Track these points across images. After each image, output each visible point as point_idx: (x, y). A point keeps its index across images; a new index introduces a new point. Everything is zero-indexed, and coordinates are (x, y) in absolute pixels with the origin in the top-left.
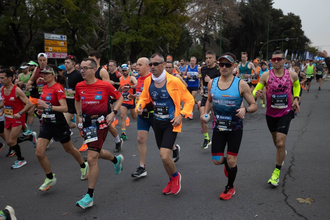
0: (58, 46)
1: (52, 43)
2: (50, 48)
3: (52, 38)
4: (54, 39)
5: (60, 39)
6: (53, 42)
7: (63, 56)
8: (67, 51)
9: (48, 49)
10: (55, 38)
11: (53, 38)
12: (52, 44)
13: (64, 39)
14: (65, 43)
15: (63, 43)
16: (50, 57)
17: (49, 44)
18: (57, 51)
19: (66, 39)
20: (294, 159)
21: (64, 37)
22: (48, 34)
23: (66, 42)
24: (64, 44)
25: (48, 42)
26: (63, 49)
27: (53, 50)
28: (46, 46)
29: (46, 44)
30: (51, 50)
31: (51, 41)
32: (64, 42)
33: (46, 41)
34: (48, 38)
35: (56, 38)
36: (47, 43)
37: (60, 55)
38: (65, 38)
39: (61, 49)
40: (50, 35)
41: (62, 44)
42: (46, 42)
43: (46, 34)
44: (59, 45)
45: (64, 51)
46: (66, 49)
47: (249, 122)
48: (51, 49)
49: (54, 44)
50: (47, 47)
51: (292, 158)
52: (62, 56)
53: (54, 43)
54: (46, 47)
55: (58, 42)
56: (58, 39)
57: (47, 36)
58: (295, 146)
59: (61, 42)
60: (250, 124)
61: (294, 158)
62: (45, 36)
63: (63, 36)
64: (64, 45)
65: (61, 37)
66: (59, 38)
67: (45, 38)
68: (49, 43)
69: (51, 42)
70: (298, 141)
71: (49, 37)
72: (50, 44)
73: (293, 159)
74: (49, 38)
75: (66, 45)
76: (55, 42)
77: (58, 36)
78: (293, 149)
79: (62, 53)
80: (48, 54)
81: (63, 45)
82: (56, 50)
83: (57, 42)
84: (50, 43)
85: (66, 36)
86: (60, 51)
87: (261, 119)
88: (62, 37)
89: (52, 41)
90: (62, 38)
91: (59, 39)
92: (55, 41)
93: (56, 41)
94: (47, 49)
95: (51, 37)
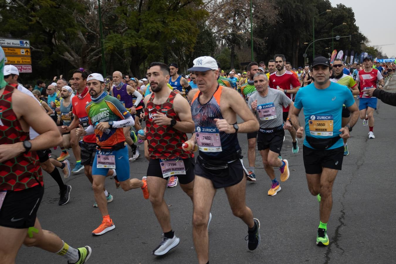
0: (16, 55)
3: (6, 45)
4: (10, 45)
5: (20, 46)
7: (26, 69)
8: (31, 63)
10: (12, 45)
11: (9, 44)
13: (25, 46)
14: (27, 51)
15: (24, 51)
18: (16, 62)
19: (28, 46)
21: (26, 43)
23: (29, 50)
24: (26, 52)
26: (25, 59)
27: (8, 61)
32: (26, 50)
35: (13, 44)
37: (20, 68)
38: (27, 44)
39: (22, 59)
40: (4, 41)
41: (23, 52)
44: (19, 54)
45: (26, 62)
46: (29, 60)
49: (10, 53)
52: (24, 69)
53: (9, 51)
55: (15, 49)
56: (16, 45)
59: (21, 50)
63: (25, 42)
64: (26, 54)
65: (21, 42)
66: (18, 44)
69: (6, 50)
71: (3, 43)
74: (2, 45)
75: (29, 54)
76: (11, 50)
77: (17, 42)
79: (23, 66)
81: (24, 54)
82: (14, 62)
83: (15, 50)
85: (28, 42)
86: (19, 62)
88: (23, 42)
89: (7, 49)
90: (23, 44)
91: (18, 46)
92: (12, 49)
93: (14, 49)
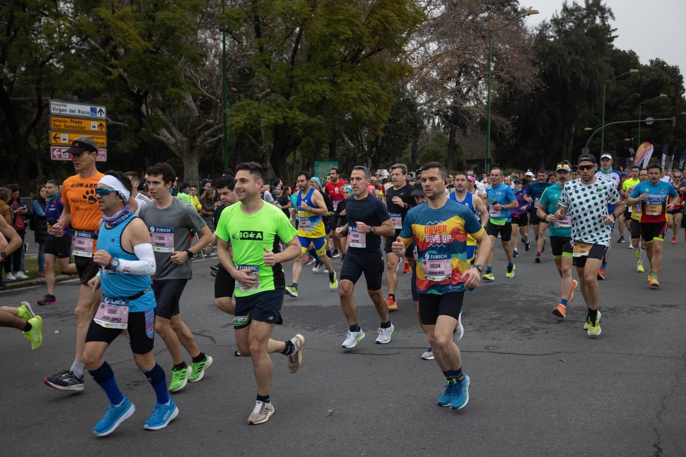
0: (83, 131)
1: (68, 124)
2: (62, 136)
3: (68, 113)
4: (74, 114)
5: (89, 115)
6: (71, 121)
8: (105, 145)
9: (57, 140)
10: (77, 113)
11: (73, 111)
12: (68, 126)
13: (98, 115)
14: (101, 125)
15: (96, 124)
16: (63, 157)
17: (60, 125)
19: (104, 116)
20: (660, 450)
21: (101, 110)
22: (58, 103)
23: (104, 123)
24: (99, 127)
25: (59, 121)
26: (98, 138)
27: (70, 140)
28: (54, 131)
29: (52, 126)
30: (67, 142)
31: (66, 119)
32: (100, 122)
33: (53, 118)
34: (58, 112)
35: (79, 111)
36: (56, 123)
38: (102, 112)
40: (65, 106)
41: (94, 127)
42: (53, 123)
43: (54, 103)
44: (87, 129)
46: (103, 140)
47: (542, 328)
48: (64, 139)
49: (74, 127)
50: (56, 135)
51: (655, 446)
53: (73, 124)
54: (53, 134)
55: (83, 121)
56: (83, 115)
57: (57, 107)
58: (664, 408)
59: (92, 123)
60: (547, 334)
61: (660, 446)
62: (52, 106)
63: (98, 109)
64: (99, 130)
65: (93, 110)
66: (88, 113)
67: (52, 111)
68: (62, 124)
69: (67, 122)
70: (672, 391)
71: (63, 110)
72: (63, 127)
73: (659, 448)
74: (62, 112)
75: (104, 130)
76: (76, 122)
77: (86, 109)
78: (659, 418)
80: (57, 150)
81: (96, 129)
83: (81, 123)
84: (65, 125)
85: (104, 109)
87: (576, 321)
88: (96, 109)
89: (69, 120)
90: (96, 112)
91: (87, 115)
92: (77, 120)
93: (80, 120)
94: (55, 138)
95: (66, 110)
